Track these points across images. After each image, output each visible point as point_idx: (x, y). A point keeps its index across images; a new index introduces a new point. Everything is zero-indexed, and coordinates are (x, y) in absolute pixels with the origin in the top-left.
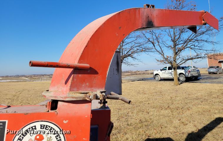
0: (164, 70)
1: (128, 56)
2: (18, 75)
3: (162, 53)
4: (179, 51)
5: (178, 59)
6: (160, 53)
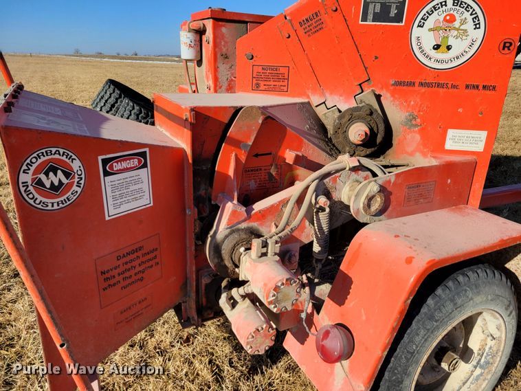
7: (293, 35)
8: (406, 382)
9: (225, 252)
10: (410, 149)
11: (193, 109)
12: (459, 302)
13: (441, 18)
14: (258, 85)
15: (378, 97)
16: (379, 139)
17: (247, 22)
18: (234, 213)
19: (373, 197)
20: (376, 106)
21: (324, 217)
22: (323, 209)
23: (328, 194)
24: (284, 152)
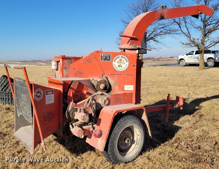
0: (190, 54)
1: (150, 39)
2: (35, 60)
3: (188, 36)
4: (209, 32)
5: (206, 41)
6: (186, 35)
7: (85, 64)
8: (115, 142)
9: (71, 114)
10: (116, 91)
11: (63, 81)
12: (125, 122)
13: (119, 60)
14: (76, 76)
15: (107, 78)
16: (108, 88)
17: (71, 59)
18: (73, 104)
19: (106, 100)
20: (106, 80)
21: (94, 106)
22: (94, 104)
23: (95, 101)
24: (84, 91)
